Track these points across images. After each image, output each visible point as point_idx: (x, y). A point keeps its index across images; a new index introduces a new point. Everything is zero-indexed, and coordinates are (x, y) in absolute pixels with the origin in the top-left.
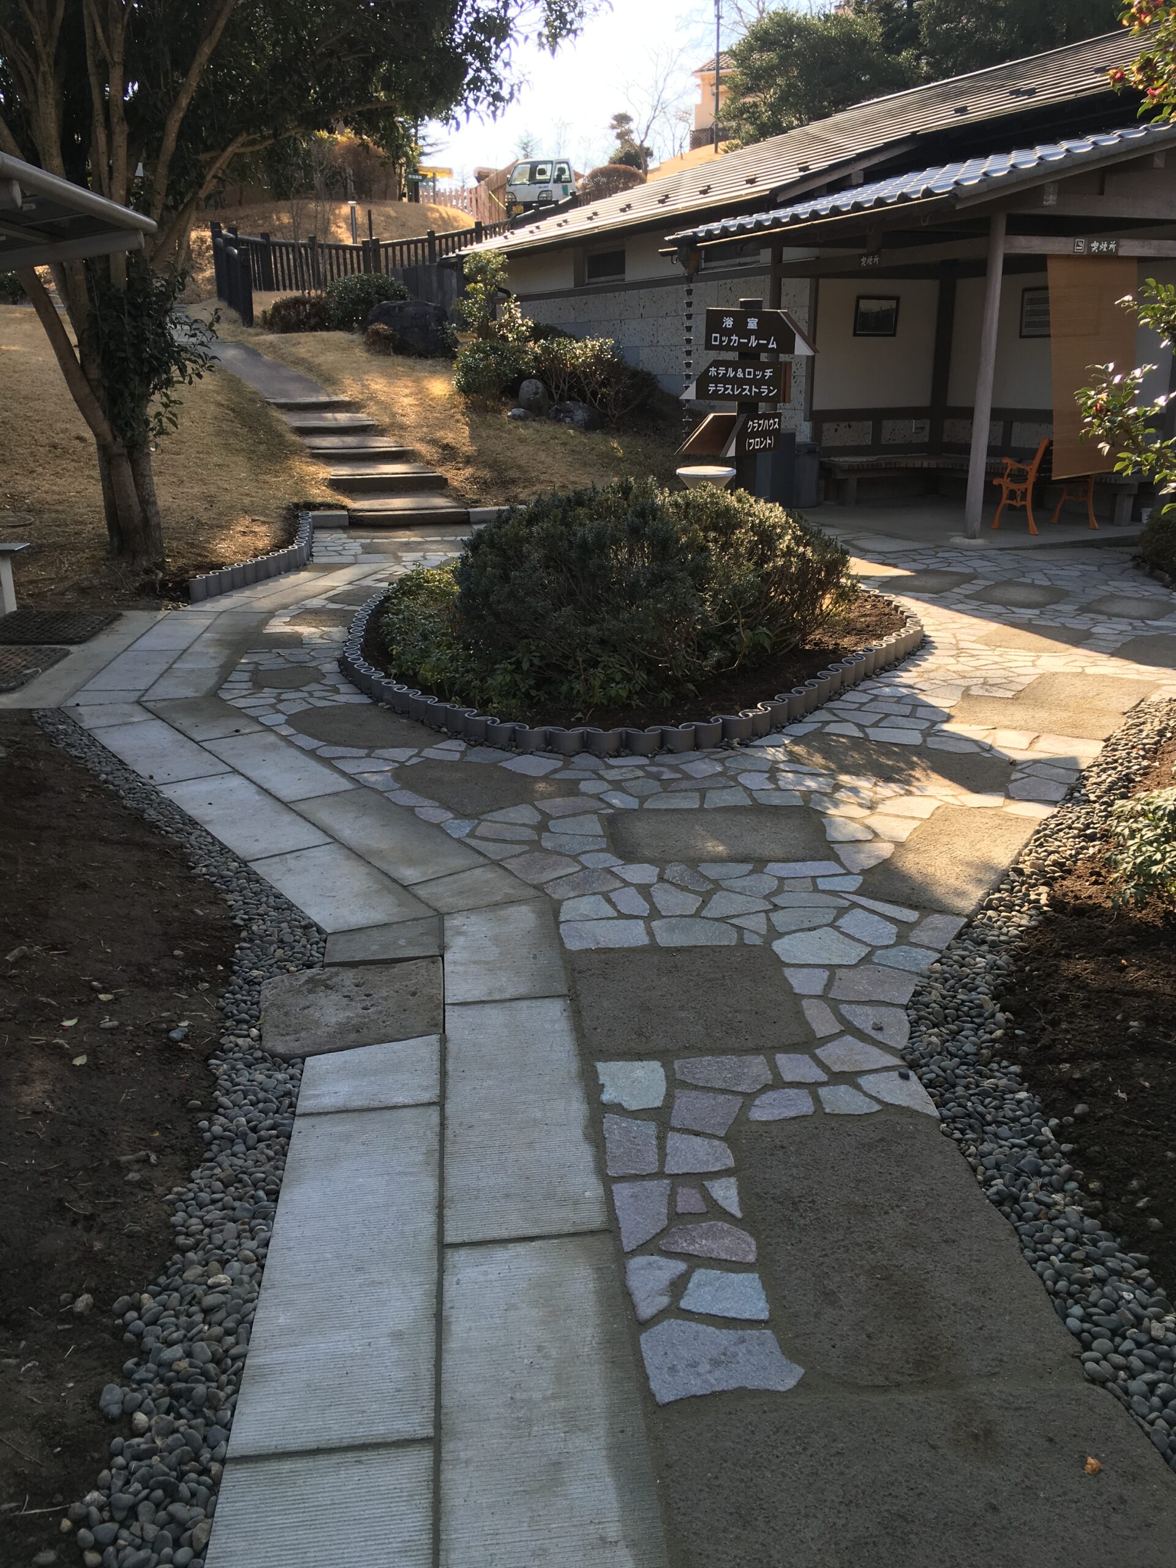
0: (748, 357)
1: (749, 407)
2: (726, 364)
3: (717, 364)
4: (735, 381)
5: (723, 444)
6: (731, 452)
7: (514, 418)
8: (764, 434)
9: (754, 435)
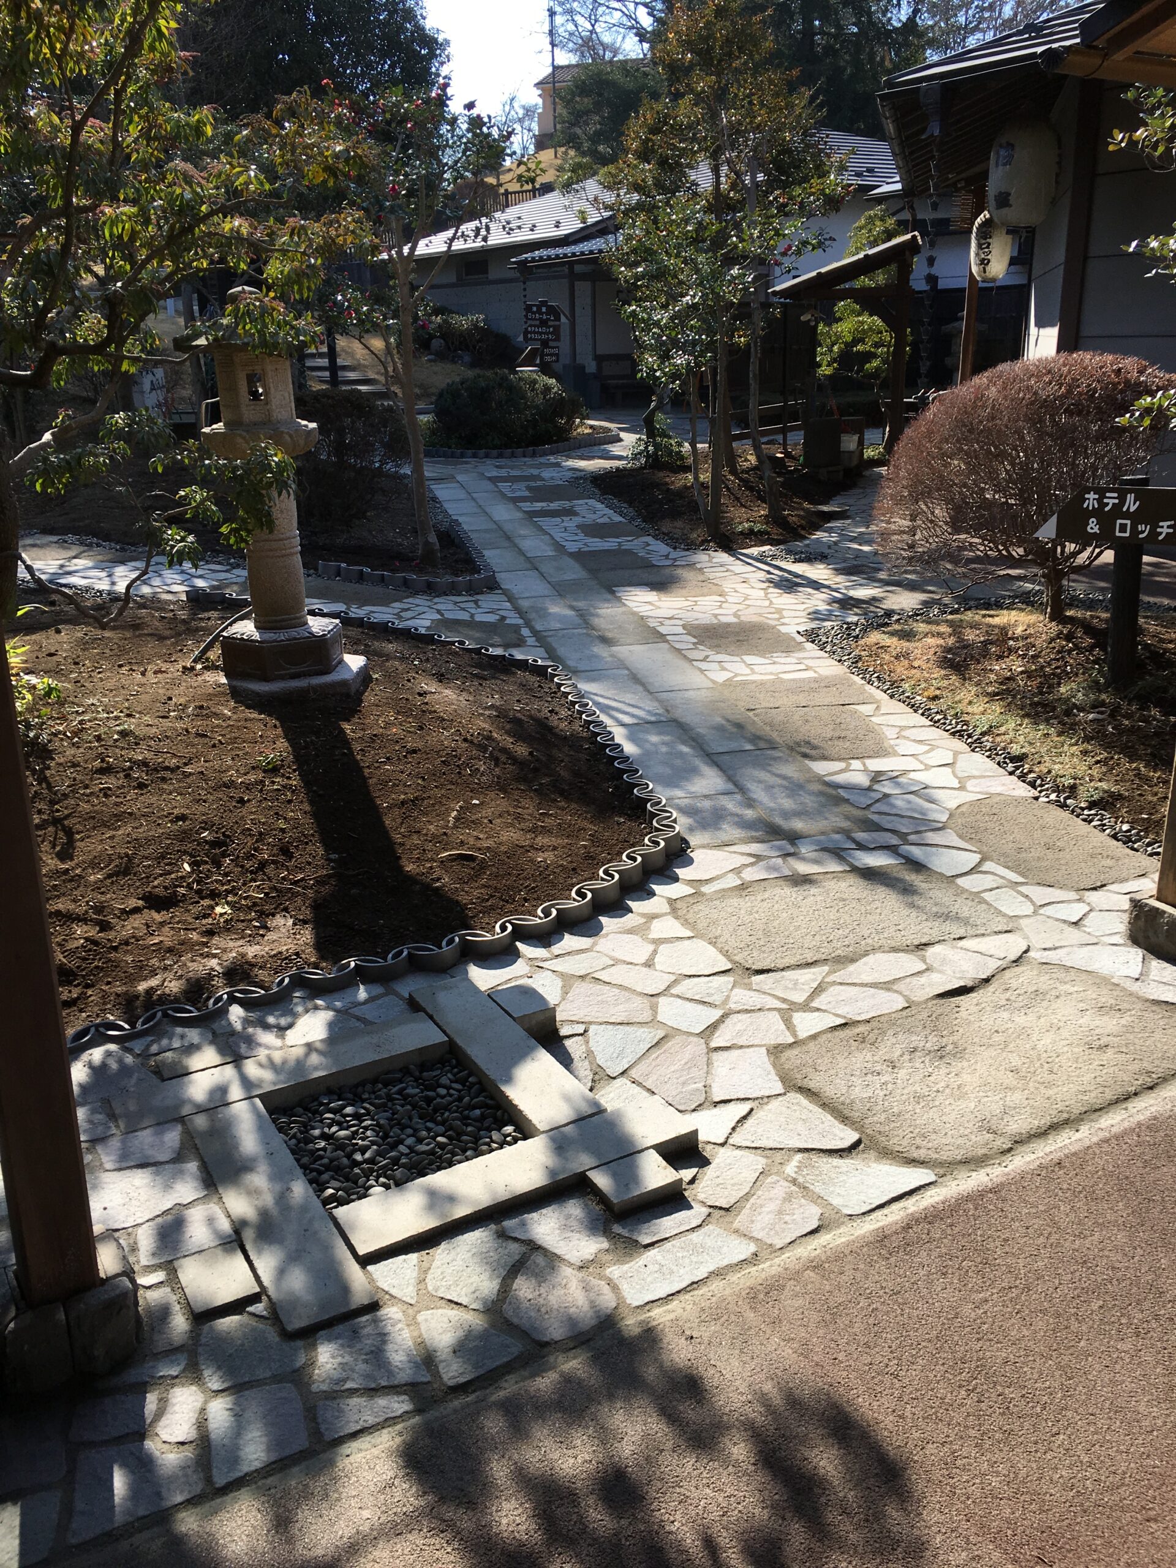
0: (544, 323)
1: (545, 344)
2: (535, 326)
3: (531, 326)
4: (538, 333)
5: (535, 359)
6: (538, 362)
7: (430, 361)
8: (551, 355)
9: (547, 355)
